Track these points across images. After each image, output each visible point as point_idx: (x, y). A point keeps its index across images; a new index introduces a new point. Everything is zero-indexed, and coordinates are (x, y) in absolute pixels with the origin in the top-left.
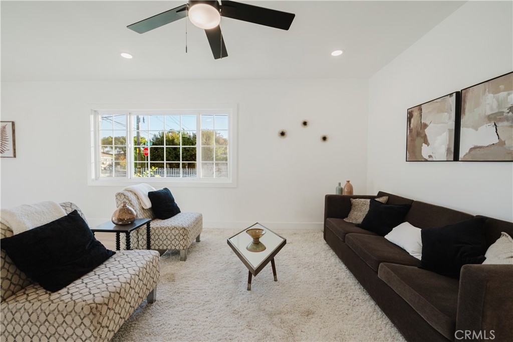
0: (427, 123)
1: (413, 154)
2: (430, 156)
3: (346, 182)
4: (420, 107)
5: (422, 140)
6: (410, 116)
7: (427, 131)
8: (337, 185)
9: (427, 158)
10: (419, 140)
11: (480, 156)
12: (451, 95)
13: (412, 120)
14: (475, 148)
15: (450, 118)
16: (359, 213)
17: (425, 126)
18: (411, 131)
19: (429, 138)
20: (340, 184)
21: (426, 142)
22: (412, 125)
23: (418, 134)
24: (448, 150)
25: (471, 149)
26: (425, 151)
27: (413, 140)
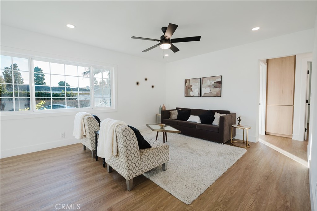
0: (192, 85)
1: (187, 94)
2: (193, 95)
3: (163, 105)
4: (189, 80)
5: (190, 90)
6: (186, 82)
7: (192, 87)
8: (160, 107)
9: (192, 96)
10: (189, 90)
11: (207, 95)
12: (199, 78)
13: (187, 83)
14: (206, 93)
15: (199, 85)
16: (175, 116)
17: (191, 86)
18: (186, 87)
19: (193, 90)
20: (161, 106)
21: (192, 91)
22: (186, 85)
23: (189, 88)
24: (199, 93)
25: (205, 94)
26: (192, 94)
27: (187, 90)
